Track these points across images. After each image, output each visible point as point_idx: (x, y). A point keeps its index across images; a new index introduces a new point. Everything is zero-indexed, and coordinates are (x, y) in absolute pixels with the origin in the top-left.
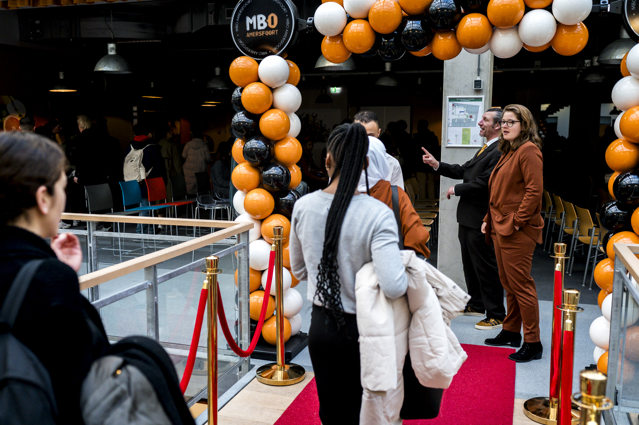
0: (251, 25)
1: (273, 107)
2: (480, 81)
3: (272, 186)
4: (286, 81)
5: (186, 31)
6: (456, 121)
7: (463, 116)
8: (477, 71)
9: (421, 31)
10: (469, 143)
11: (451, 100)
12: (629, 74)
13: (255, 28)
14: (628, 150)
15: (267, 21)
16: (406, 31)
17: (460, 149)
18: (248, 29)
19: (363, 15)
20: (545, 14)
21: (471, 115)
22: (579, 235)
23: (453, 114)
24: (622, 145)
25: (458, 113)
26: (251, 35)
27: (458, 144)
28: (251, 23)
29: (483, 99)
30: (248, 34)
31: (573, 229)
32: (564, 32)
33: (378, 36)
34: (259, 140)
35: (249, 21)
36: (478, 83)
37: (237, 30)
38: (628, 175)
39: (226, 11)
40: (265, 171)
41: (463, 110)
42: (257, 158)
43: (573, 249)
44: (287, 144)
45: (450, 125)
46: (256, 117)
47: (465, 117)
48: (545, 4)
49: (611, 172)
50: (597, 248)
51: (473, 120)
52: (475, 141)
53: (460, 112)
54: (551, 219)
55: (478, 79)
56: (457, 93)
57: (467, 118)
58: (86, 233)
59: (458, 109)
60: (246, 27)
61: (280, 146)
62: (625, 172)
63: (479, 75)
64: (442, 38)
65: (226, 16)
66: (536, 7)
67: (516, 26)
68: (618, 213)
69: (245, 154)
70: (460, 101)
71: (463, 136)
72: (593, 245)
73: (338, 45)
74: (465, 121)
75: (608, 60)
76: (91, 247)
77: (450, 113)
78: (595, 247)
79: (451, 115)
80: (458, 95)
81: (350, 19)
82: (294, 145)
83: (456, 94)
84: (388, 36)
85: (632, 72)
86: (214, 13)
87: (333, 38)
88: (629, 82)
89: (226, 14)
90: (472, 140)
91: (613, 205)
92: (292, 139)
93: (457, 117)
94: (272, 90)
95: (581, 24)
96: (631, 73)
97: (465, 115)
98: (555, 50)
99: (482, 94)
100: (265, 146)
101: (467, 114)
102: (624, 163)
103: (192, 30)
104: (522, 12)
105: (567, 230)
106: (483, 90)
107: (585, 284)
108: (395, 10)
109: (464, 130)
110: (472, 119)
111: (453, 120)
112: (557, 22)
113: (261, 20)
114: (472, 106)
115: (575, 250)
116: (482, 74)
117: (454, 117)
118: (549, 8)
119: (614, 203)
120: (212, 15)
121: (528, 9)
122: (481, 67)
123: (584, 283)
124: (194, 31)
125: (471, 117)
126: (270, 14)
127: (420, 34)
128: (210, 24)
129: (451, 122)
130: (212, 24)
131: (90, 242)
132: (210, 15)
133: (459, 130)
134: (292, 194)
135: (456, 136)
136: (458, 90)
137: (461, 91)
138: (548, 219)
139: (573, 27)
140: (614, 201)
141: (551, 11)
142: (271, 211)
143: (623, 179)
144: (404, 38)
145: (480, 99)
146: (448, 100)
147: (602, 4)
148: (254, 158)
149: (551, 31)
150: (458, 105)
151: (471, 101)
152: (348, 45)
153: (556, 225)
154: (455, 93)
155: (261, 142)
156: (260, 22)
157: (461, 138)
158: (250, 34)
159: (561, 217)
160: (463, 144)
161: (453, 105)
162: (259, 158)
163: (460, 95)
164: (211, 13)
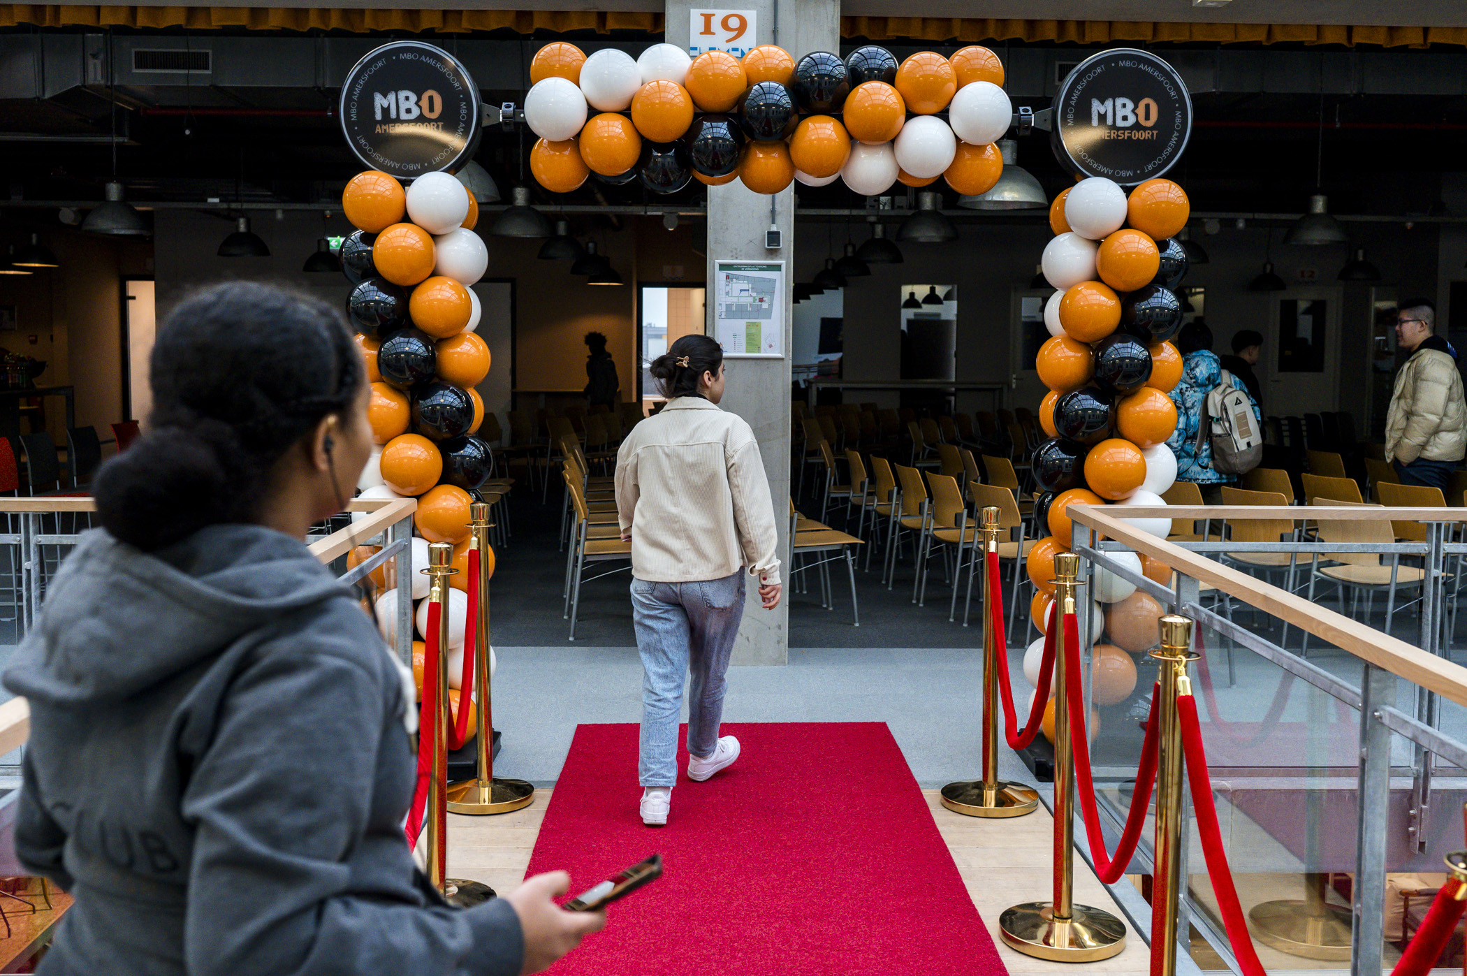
0: (386, 111)
1: (435, 273)
2: (778, 233)
3: (439, 429)
4: (461, 224)
5: (30, 94)
6: (734, 308)
7: (746, 299)
8: (769, 215)
9: (728, 140)
10: (759, 350)
11: (723, 267)
12: (1068, 229)
13: (393, 114)
14: (1072, 354)
15: (420, 103)
16: (701, 141)
17: (743, 362)
18: (379, 116)
19: (620, 105)
20: (937, 123)
21: (761, 297)
22: (934, 529)
23: (727, 293)
24: (1063, 346)
25: (736, 292)
26: (385, 130)
27: (738, 352)
28: (385, 106)
29: (784, 268)
30: (378, 126)
31: (920, 518)
32: (967, 156)
33: (647, 145)
34: (409, 336)
35: (379, 101)
36: (774, 237)
37: (354, 118)
38: (1076, 396)
39: (133, 56)
40: (424, 399)
41: (745, 286)
42: (408, 374)
43: (923, 555)
44: (463, 346)
45: (723, 316)
46: (404, 292)
47: (750, 300)
48: (936, 108)
49: (1047, 390)
50: (975, 547)
51: (765, 306)
52: (771, 346)
53: (741, 291)
54: (866, 505)
55: (774, 229)
56: (734, 253)
57: (754, 302)
58: (15, 540)
59: (737, 286)
60: (374, 113)
61: (451, 351)
62: (1067, 392)
63: (773, 222)
64: (761, 156)
65: (134, 66)
66: (924, 112)
67: (892, 142)
68: (1062, 460)
69: (383, 366)
70: (739, 269)
71: (747, 336)
72: (965, 543)
73: (566, 158)
74: (749, 309)
75: (980, 202)
76: (28, 571)
77: (723, 293)
78: (970, 546)
79: (724, 296)
80: (737, 258)
81: (593, 112)
82: (477, 348)
83: (732, 256)
84: (664, 147)
85: (1074, 225)
86: (102, 56)
87: (557, 145)
88: (1067, 243)
89: (133, 61)
90: (764, 345)
91: (1052, 447)
92: (469, 334)
93: (735, 300)
94: (435, 237)
95: (993, 146)
96: (1072, 228)
97: (751, 296)
98: (948, 182)
99: (781, 259)
100: (423, 348)
101: (754, 294)
102: (1068, 374)
103: (44, 94)
104: (903, 118)
105: (908, 522)
106: (783, 251)
107: (955, 619)
108: (683, 100)
109: (748, 325)
110: (763, 303)
111: (729, 307)
112: (957, 138)
113: (407, 102)
114: (764, 280)
115: (927, 556)
116: (779, 219)
117: (730, 300)
118: (944, 115)
119: (1052, 444)
120: (98, 62)
121: (910, 115)
122: (778, 207)
123: (952, 616)
124: (48, 95)
125: (761, 300)
126: (426, 90)
127: (727, 145)
128: (90, 81)
129: (724, 309)
130: (97, 83)
131: (28, 559)
132: (91, 62)
133: (740, 325)
134: (473, 444)
135: (735, 336)
136: (736, 249)
137: (741, 251)
138: (861, 506)
139: (980, 149)
140: (1051, 440)
141: (947, 120)
142: (436, 480)
143: (1069, 401)
144: (698, 151)
145: (778, 268)
146: (717, 267)
147: (1022, 113)
148: (402, 371)
149: (948, 153)
150: (738, 277)
151: (761, 270)
152: (590, 158)
153: (879, 515)
154: (730, 254)
155: (415, 342)
156: (404, 105)
157: (743, 340)
158: (384, 127)
159: (890, 499)
160: (747, 352)
161: (728, 277)
162: (412, 372)
163: (739, 257)
164: (95, 56)
